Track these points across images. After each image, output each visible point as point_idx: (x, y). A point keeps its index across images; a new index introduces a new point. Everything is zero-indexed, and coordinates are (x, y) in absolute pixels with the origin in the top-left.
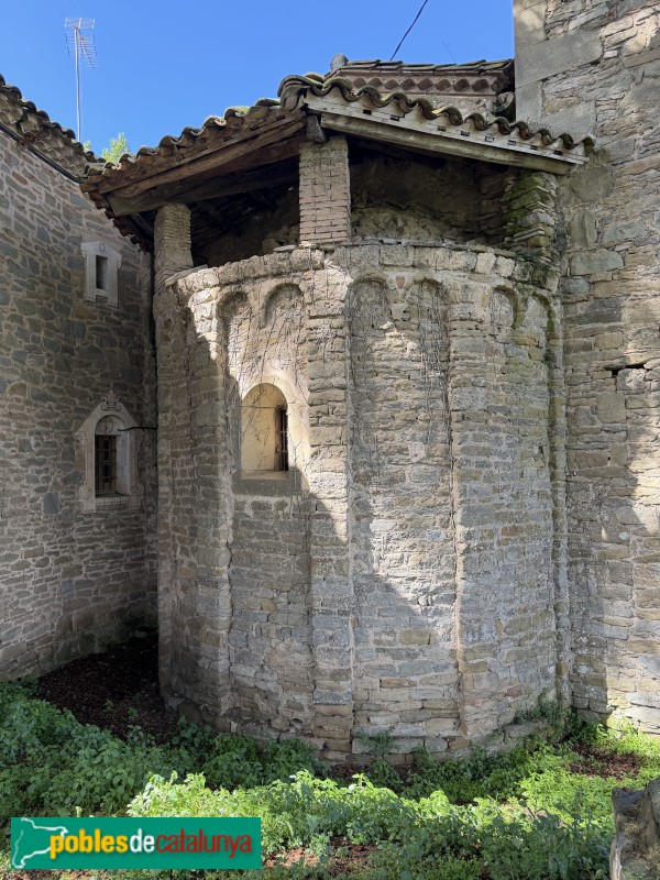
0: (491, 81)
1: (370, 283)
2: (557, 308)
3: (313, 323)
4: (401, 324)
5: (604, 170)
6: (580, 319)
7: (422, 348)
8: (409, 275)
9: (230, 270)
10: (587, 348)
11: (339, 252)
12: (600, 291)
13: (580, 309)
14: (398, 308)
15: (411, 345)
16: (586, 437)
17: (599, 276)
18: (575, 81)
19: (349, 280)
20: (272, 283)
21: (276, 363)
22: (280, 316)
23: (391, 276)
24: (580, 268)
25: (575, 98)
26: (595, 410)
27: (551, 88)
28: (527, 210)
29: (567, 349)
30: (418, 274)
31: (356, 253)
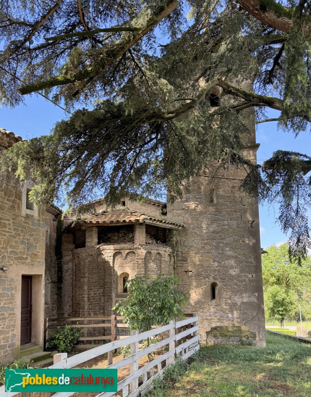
0: (161, 206)
1: (149, 253)
2: (175, 258)
3: (138, 260)
4: (153, 261)
5: (185, 231)
6: (180, 260)
7: (157, 266)
8: (156, 252)
9: (118, 246)
10: (181, 267)
11: (144, 246)
12: (184, 255)
13: (180, 258)
14: (153, 258)
15: (155, 265)
16: (181, 286)
17: (184, 252)
18: (180, 212)
19: (146, 252)
20: (129, 251)
21: (128, 268)
22: (129, 258)
23: (152, 251)
24: (180, 250)
25: (179, 215)
26: (182, 280)
27: (175, 211)
28: (172, 238)
29: (177, 266)
30: (157, 252)
31: (147, 247)
